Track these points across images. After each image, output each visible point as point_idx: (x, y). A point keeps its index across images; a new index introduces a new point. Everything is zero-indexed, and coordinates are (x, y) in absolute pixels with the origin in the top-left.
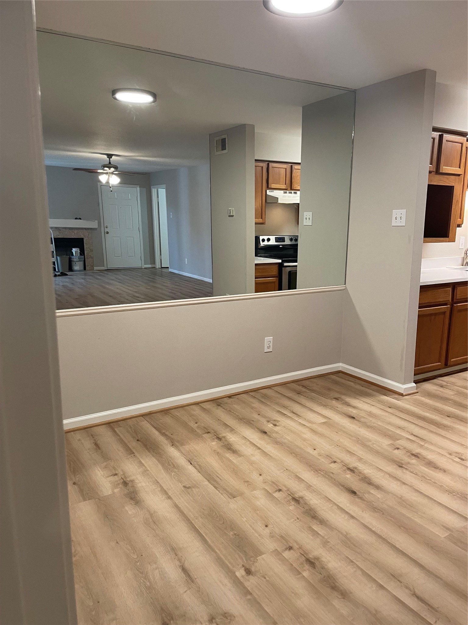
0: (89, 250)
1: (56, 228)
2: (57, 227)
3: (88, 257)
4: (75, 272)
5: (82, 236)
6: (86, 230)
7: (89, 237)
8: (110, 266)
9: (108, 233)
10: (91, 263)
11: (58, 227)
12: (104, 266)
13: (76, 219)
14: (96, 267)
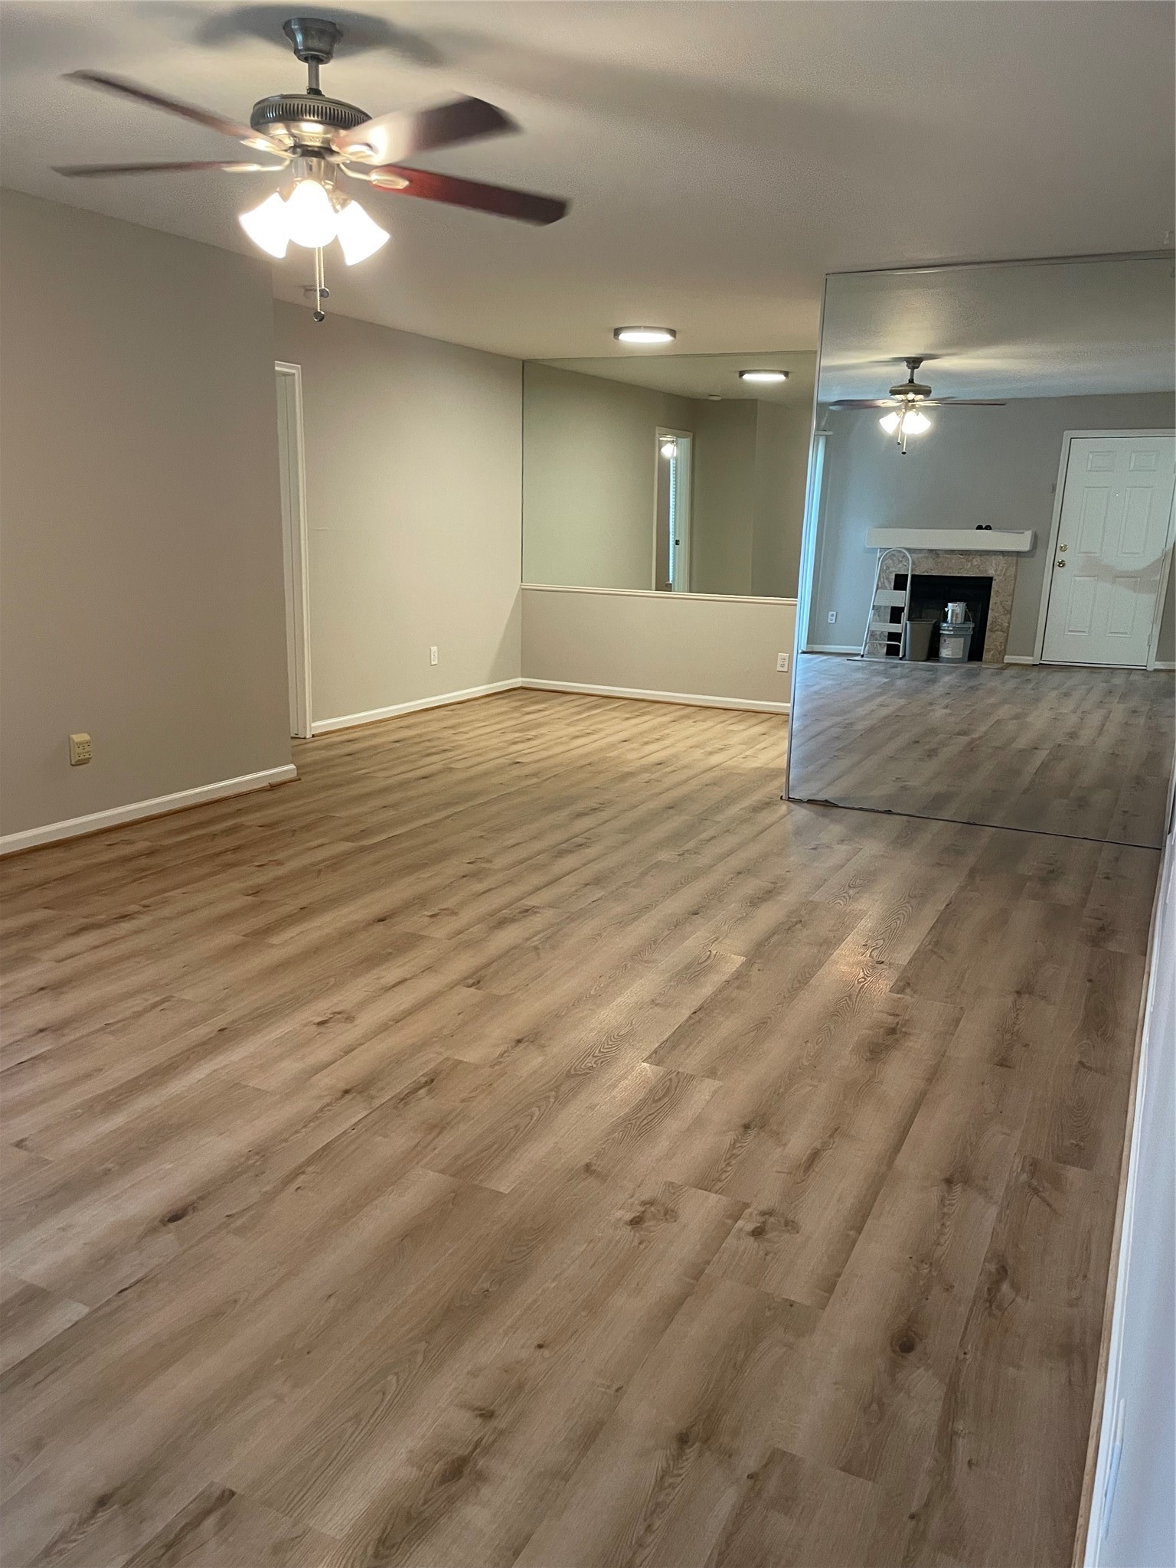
0: (1001, 610)
1: (931, 551)
2: (933, 550)
3: (996, 628)
4: (941, 662)
5: (991, 573)
6: (1004, 556)
7: (1008, 574)
8: (1050, 657)
9: (1062, 564)
10: (998, 644)
11: (936, 550)
12: (1032, 656)
13: (980, 528)
14: (1010, 657)
